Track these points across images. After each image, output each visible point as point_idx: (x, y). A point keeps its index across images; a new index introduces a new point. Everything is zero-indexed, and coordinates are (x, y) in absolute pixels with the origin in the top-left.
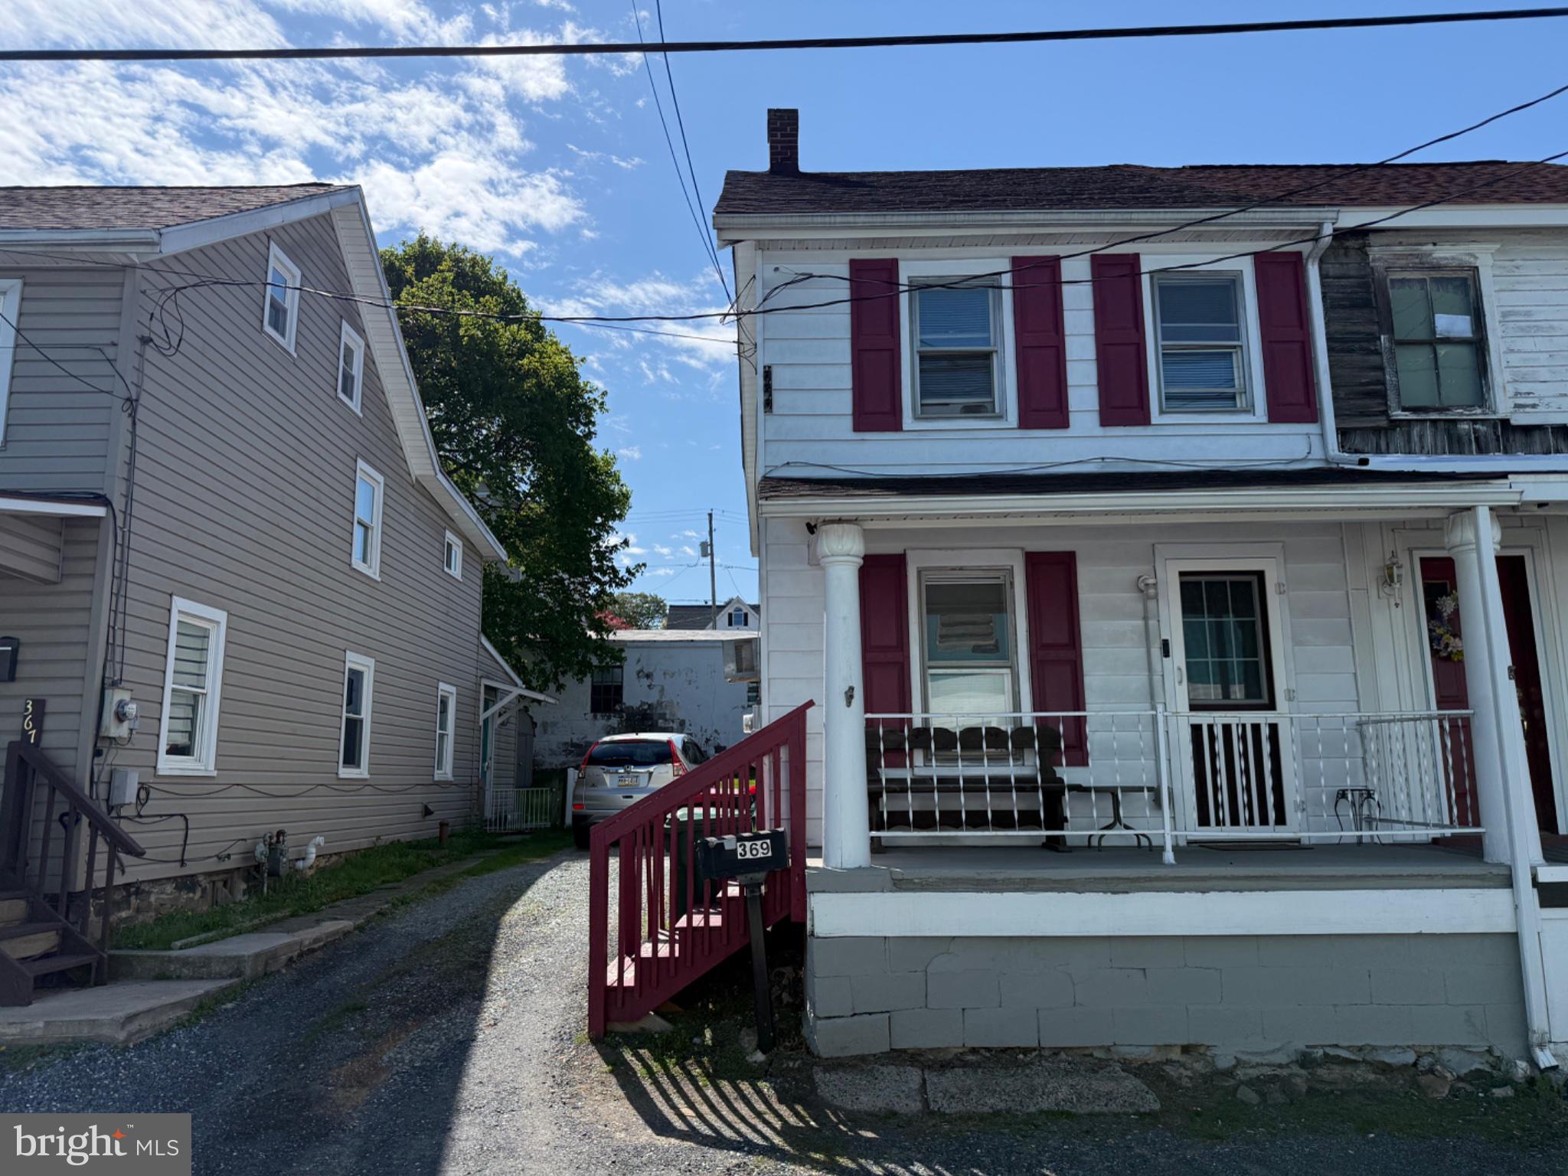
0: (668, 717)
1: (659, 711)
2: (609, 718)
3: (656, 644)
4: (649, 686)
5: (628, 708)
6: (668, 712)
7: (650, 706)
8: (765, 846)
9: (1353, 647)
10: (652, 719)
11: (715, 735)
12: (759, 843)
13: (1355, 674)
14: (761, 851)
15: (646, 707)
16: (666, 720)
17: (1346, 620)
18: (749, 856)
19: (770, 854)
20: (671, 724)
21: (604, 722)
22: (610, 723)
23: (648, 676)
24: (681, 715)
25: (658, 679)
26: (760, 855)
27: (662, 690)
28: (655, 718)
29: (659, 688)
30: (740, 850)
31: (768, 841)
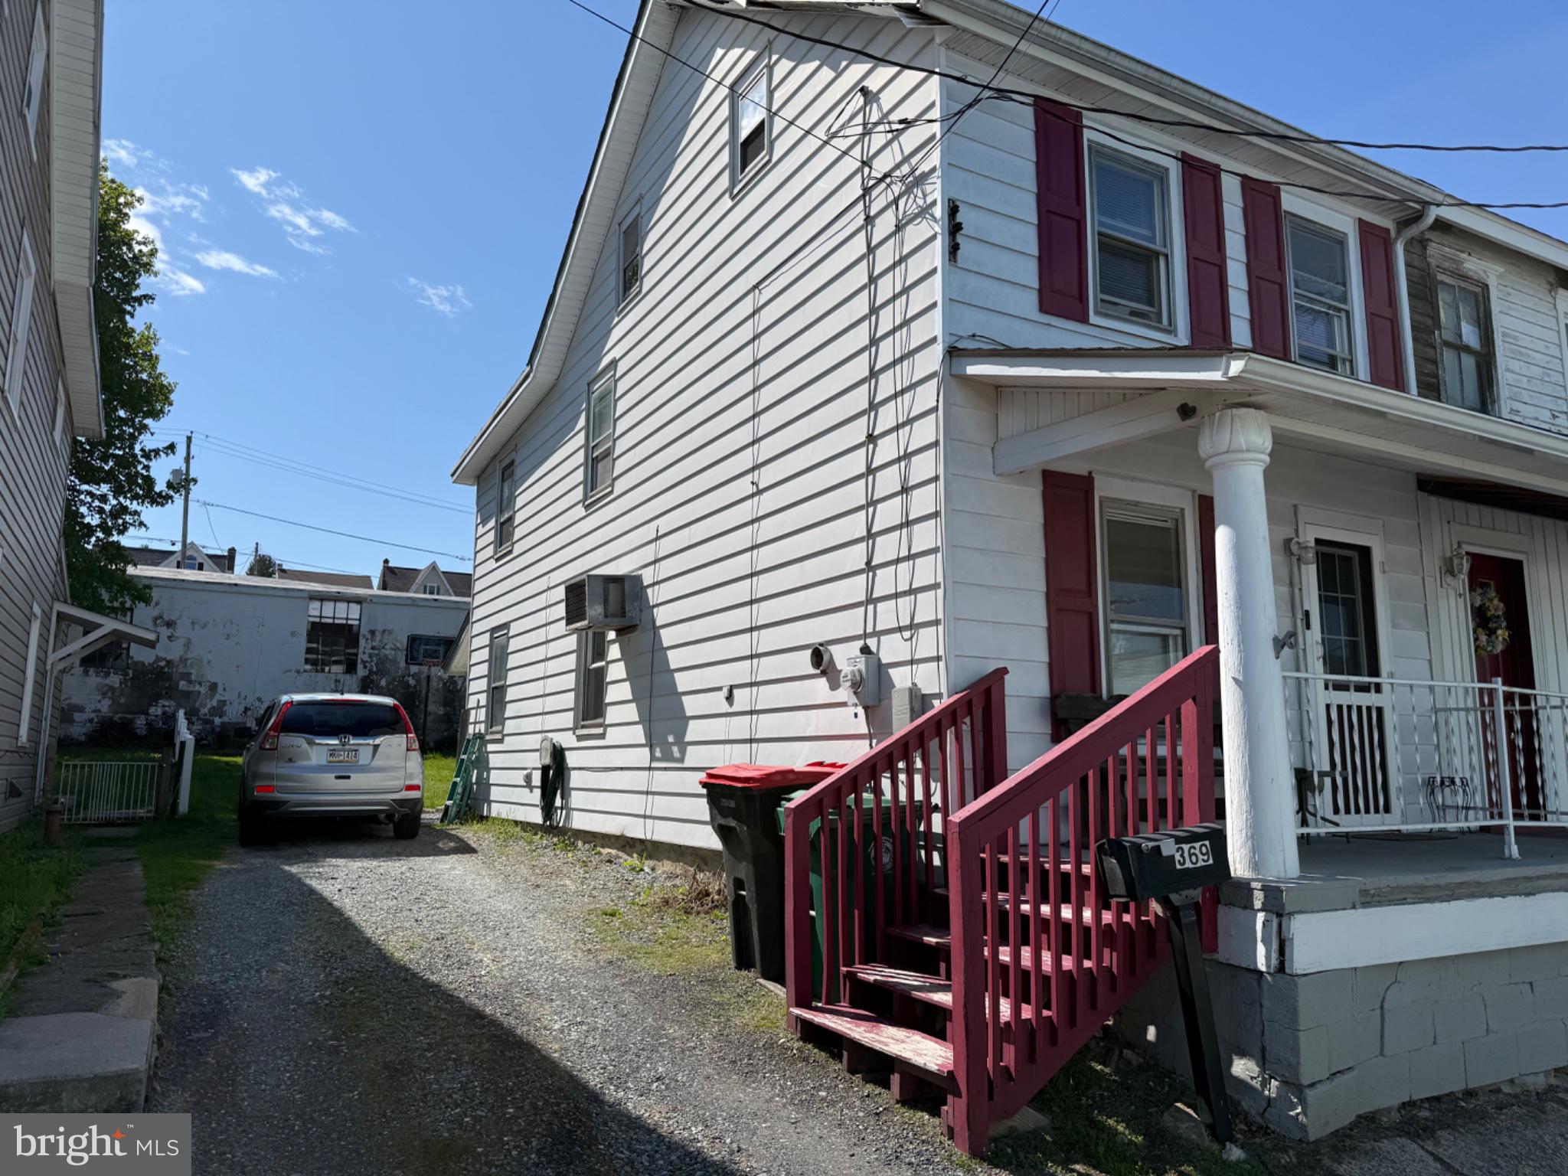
0: (193, 677)
1: (181, 669)
2: (107, 675)
3: (185, 585)
4: (169, 637)
5: (136, 663)
6: (193, 671)
7: (169, 662)
8: (1204, 850)
9: (1428, 633)
10: (169, 679)
11: (258, 704)
12: (1197, 845)
13: (1430, 661)
14: (1201, 857)
15: (163, 664)
16: (190, 682)
17: (1422, 606)
18: (1188, 865)
19: (1211, 862)
20: (197, 688)
21: (99, 680)
22: (107, 681)
23: (169, 624)
24: (212, 677)
25: (182, 630)
26: (1201, 864)
27: (188, 644)
28: (175, 678)
29: (184, 641)
30: (1178, 857)
31: (1207, 843)
